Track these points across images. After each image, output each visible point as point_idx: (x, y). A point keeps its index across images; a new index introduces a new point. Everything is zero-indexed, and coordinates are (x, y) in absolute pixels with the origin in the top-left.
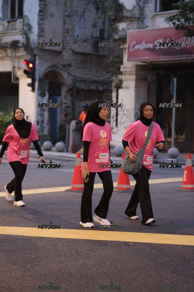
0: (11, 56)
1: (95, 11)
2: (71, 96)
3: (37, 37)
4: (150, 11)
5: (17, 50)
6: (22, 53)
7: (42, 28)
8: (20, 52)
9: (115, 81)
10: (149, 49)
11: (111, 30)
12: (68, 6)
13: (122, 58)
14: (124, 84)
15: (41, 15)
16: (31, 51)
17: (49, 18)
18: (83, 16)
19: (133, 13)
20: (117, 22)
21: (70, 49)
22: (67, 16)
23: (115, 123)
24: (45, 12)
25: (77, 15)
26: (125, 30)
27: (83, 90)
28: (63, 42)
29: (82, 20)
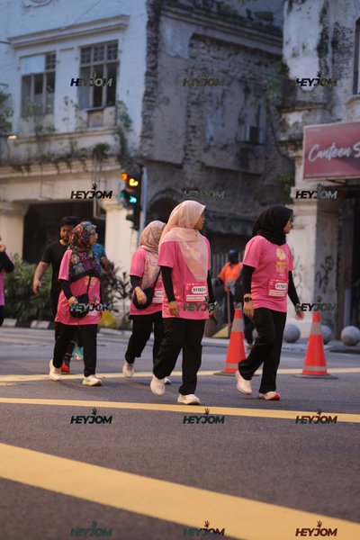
0: (92, 172)
1: (243, 95)
3: (139, 139)
4: (345, 92)
5: (104, 160)
6: (112, 165)
7: (149, 122)
8: (109, 164)
10: (344, 158)
11: (270, 129)
13: (293, 173)
14: (297, 221)
15: (148, 101)
16: (129, 163)
17: (162, 106)
18: (221, 104)
19: (314, 95)
20: (285, 112)
21: (198, 161)
22: (193, 103)
24: (155, 94)
25: (211, 101)
26: (300, 125)
27: (220, 234)
28: (185, 148)
29: (220, 111)
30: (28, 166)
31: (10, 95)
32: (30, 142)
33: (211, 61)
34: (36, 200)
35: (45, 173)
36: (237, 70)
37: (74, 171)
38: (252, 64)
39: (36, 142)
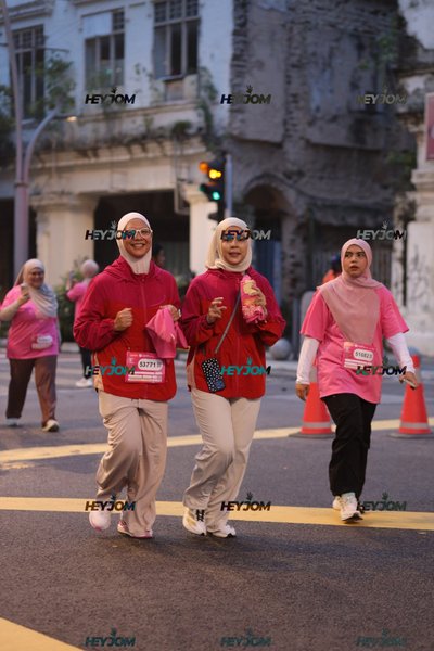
0: (172, 157)
1: (356, 53)
2: (305, 240)
3: (228, 114)
5: (185, 141)
6: (195, 147)
7: (239, 92)
8: (191, 146)
9: (400, 206)
12: (295, 44)
13: (414, 155)
14: (420, 212)
15: (238, 66)
16: (216, 144)
18: (328, 65)
20: (404, 77)
21: (302, 138)
22: (294, 66)
23: (400, 297)
24: (246, 57)
26: (421, 92)
27: (330, 227)
28: (285, 123)
29: (327, 73)
30: (95, 150)
31: (71, 63)
32: (97, 121)
33: (314, 13)
34: (106, 192)
35: (115, 159)
36: (347, 22)
37: (150, 155)
38: (366, 14)
39: (103, 120)
